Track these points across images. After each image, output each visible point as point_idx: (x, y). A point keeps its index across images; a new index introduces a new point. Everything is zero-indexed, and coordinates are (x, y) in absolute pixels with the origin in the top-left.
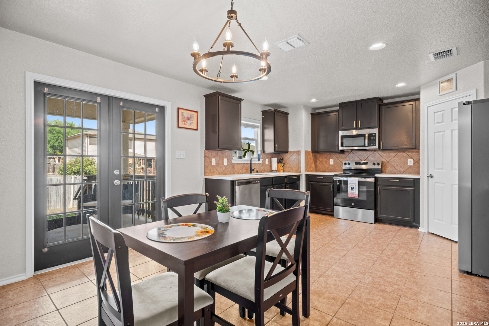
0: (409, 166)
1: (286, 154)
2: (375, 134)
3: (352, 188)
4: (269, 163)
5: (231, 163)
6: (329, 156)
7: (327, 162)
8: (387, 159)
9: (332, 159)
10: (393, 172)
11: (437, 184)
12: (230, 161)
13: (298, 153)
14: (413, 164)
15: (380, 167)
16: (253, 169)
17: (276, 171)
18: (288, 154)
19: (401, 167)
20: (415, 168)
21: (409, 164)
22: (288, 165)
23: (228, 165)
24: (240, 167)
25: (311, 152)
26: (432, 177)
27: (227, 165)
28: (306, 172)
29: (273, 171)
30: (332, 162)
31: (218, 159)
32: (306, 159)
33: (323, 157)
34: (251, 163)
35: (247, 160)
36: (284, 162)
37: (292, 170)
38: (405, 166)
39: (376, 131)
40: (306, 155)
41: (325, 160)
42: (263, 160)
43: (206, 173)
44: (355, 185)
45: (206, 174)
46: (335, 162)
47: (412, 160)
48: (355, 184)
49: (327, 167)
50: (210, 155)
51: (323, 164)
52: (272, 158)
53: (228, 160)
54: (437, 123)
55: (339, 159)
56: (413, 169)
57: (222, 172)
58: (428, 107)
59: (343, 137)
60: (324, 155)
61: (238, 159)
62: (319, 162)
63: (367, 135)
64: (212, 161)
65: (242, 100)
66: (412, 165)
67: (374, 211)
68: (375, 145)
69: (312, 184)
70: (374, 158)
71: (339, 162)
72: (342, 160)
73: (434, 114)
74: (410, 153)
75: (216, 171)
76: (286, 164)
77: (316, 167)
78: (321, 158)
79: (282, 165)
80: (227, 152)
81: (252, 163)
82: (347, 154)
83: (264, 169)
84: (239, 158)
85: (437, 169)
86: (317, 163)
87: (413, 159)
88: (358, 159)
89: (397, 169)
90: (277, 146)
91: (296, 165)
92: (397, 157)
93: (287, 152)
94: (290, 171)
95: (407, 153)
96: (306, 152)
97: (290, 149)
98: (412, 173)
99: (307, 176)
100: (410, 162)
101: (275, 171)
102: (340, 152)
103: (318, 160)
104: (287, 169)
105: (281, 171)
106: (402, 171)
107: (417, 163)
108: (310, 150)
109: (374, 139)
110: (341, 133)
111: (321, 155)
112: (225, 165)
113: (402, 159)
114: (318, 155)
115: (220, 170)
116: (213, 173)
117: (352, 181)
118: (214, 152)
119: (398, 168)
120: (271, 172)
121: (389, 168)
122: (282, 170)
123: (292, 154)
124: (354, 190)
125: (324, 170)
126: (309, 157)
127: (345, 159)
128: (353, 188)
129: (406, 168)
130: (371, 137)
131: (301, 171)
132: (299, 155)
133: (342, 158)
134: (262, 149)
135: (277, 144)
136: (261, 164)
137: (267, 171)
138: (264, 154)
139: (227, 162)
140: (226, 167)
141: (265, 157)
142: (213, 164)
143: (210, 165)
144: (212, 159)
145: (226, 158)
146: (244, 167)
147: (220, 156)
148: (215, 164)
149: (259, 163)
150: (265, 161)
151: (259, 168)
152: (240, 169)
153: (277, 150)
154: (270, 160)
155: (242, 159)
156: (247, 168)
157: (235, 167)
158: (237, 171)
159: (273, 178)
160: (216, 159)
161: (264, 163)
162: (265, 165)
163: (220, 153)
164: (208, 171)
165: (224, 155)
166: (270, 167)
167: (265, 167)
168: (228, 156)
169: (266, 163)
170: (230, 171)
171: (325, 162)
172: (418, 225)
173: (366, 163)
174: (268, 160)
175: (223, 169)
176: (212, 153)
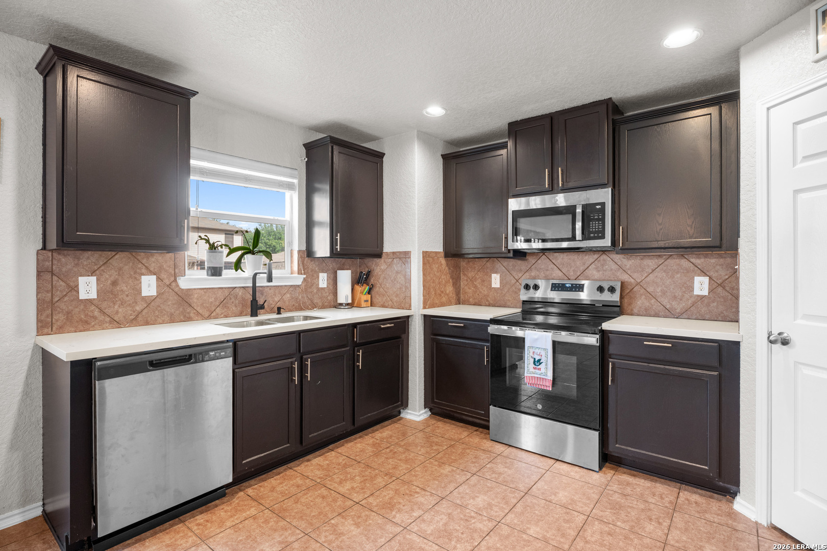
0: (698, 296)
1: (377, 260)
2: (603, 204)
3: (537, 362)
4: (328, 283)
5: (176, 290)
6: (488, 264)
7: (484, 281)
8: (635, 275)
9: (496, 273)
10: (653, 313)
11: (807, 371)
12: (168, 284)
13: (404, 256)
14: (711, 291)
15: (616, 297)
16: (260, 302)
17: (351, 305)
18: (382, 260)
19: (675, 297)
20: (715, 304)
21: (697, 292)
22: (381, 290)
23: (160, 294)
24: (216, 299)
25: (443, 255)
26: (785, 342)
27: (155, 294)
28: (424, 308)
29: (341, 304)
30: (496, 281)
31: (112, 279)
32: (424, 274)
33: (475, 267)
34: (254, 287)
35: (246, 279)
36: (372, 281)
37: (390, 302)
38: (687, 296)
39: (604, 196)
40: (424, 264)
41: (480, 274)
42: (305, 276)
43: (45, 326)
44: (543, 353)
45: (46, 330)
46: (504, 282)
47: (706, 280)
48: (545, 349)
49: (486, 293)
50: (69, 267)
51: (476, 287)
52: (339, 272)
53: (158, 279)
54: (804, 157)
55: (514, 274)
56: (708, 305)
57: (132, 317)
58: (768, 109)
59: (517, 215)
60: (479, 264)
61: (208, 275)
62: (467, 280)
63: (579, 210)
64: (77, 286)
65: (194, 93)
66: (705, 292)
67: (597, 433)
68: (603, 237)
69: (438, 343)
70: (601, 272)
71: (514, 281)
72: (520, 275)
73: (794, 128)
74: (699, 258)
75: (102, 317)
76: (378, 285)
77: (458, 293)
78: (470, 272)
79: (365, 289)
80: (157, 259)
81: (257, 285)
82: (532, 260)
83: (312, 302)
84: (210, 273)
85: (806, 317)
86: (462, 283)
87: (710, 278)
88: (560, 274)
89: (664, 303)
90: (338, 237)
91: (400, 288)
92: (665, 272)
93: (379, 255)
94: (387, 305)
95: (692, 260)
96: (426, 255)
97: (388, 248)
98: (707, 317)
99: (426, 318)
100: (701, 286)
101: (348, 304)
102: (511, 255)
103: (464, 275)
104: (380, 299)
105: (363, 304)
106: (678, 311)
107: (720, 289)
108: (440, 249)
109: (598, 220)
110: (514, 204)
111: (471, 264)
112: (143, 294)
113: (679, 275)
114: (463, 263)
115: (121, 311)
116: (87, 322)
117: (536, 340)
118: (90, 258)
119: (665, 302)
120: (335, 307)
121: (640, 301)
122: (366, 301)
123: (390, 260)
124: (542, 366)
125: (477, 301)
126: (435, 269)
127: (527, 274)
128: (539, 360)
129: (690, 302)
130: (591, 214)
131: (410, 306)
132: (407, 261)
133: (521, 270)
134: (304, 248)
135: (339, 234)
136: (298, 286)
137: (323, 305)
138: (311, 261)
139: (158, 286)
140: (149, 301)
141: (317, 269)
142: (83, 296)
143: (66, 299)
144: (80, 278)
145: (152, 273)
146: (233, 300)
147: (120, 269)
148: (93, 295)
149: (291, 286)
150: (316, 280)
151: (293, 298)
152: (217, 303)
153: (339, 250)
154: (332, 276)
155: (220, 275)
156: (243, 299)
157: (194, 300)
158: (200, 311)
159: (301, 334)
160: (98, 280)
161: (312, 285)
162: (315, 291)
163: (120, 259)
164: (55, 317)
165: (140, 265)
166: (331, 294)
167: (315, 296)
168: (161, 268)
169: (318, 285)
170: (172, 314)
171: (479, 280)
172: (733, 488)
173: (580, 285)
174: (325, 275)
175: (138, 308)
176: (79, 259)
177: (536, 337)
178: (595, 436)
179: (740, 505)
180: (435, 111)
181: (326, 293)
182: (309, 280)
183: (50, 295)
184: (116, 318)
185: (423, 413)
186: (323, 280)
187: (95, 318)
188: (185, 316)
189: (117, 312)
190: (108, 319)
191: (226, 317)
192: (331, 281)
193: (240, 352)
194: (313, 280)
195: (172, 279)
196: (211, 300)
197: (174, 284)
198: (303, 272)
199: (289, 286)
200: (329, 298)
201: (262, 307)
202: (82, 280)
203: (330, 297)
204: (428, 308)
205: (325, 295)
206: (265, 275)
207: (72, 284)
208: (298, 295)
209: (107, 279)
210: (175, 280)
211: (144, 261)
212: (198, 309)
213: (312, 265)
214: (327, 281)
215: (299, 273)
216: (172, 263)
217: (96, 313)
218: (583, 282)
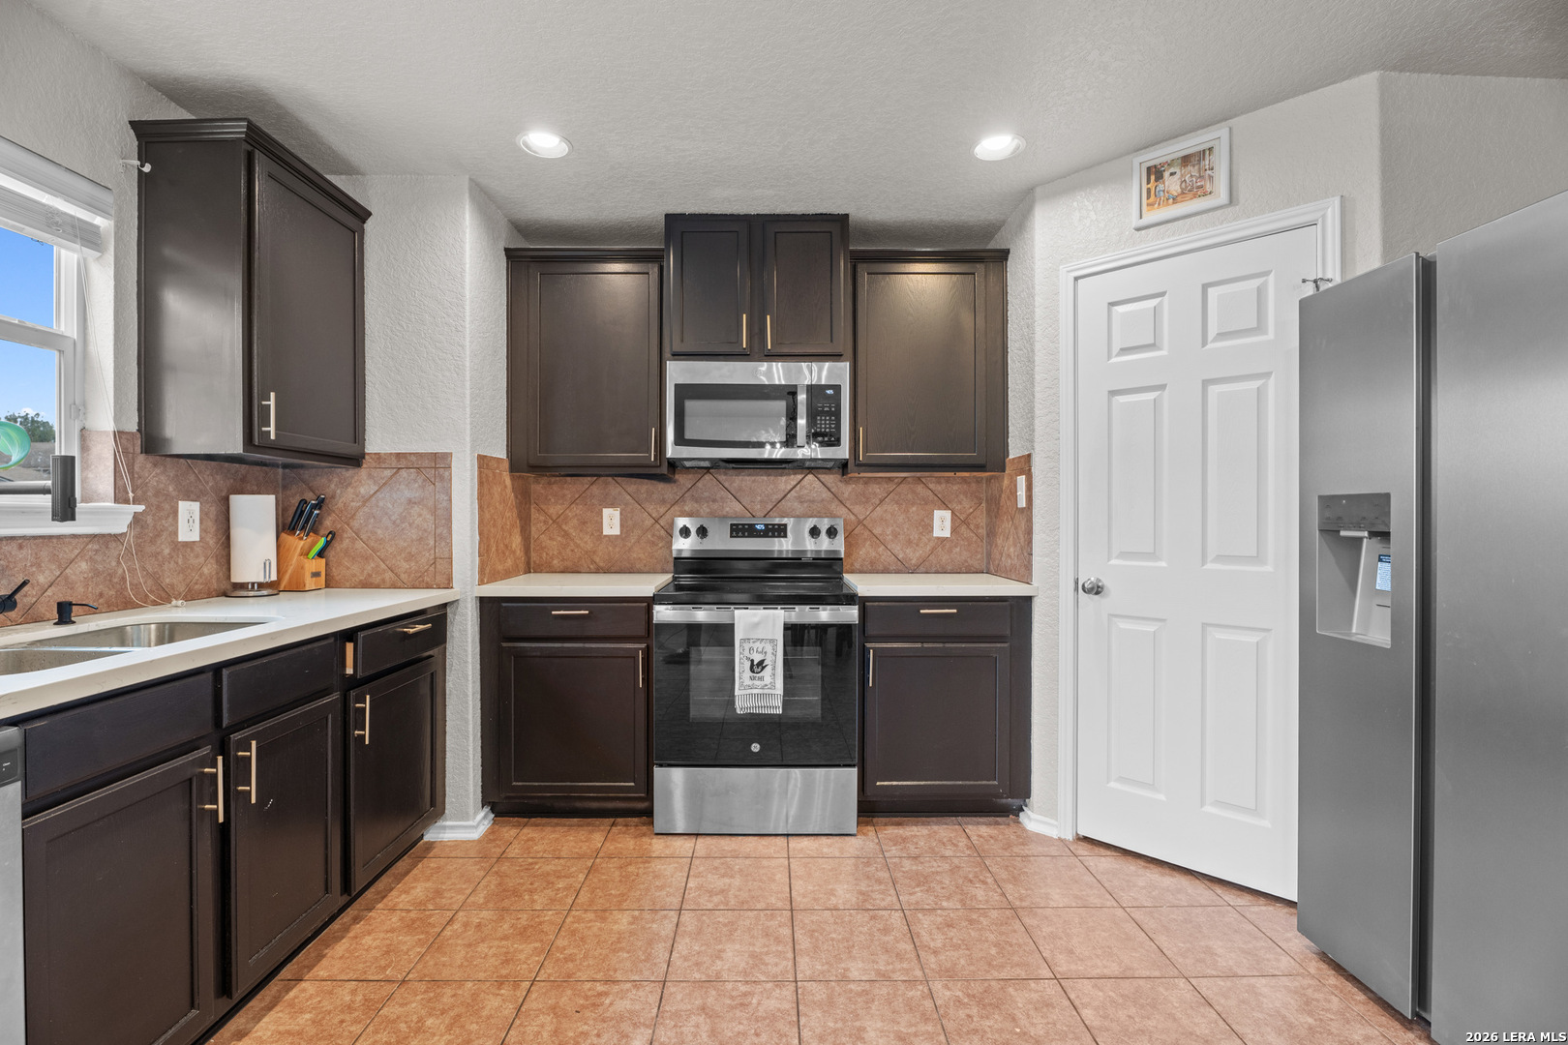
0: (938, 538)
1: (348, 473)
2: (837, 388)
3: (757, 667)
4: (203, 531)
6: (596, 490)
7: (584, 523)
8: (857, 509)
9: (612, 505)
10: (881, 568)
11: (1123, 625)
13: (435, 466)
14: (954, 530)
15: (839, 545)
17: (271, 588)
18: (363, 472)
19: (909, 542)
20: (958, 549)
21: (937, 533)
22: (359, 545)
25: (506, 465)
26: (1097, 590)
28: (481, 582)
29: (242, 586)
30: (611, 521)
32: (481, 508)
33: (564, 495)
36: (328, 523)
37: (388, 575)
38: (924, 539)
39: (838, 373)
40: (481, 483)
41: (577, 510)
42: (141, 508)
44: (769, 648)
46: (630, 523)
47: (948, 514)
48: (772, 641)
49: (589, 546)
51: (566, 535)
52: (231, 497)
54: (1122, 349)
55: (650, 508)
56: (950, 551)
58: (1076, 279)
59: (685, 392)
60: (573, 487)
62: (545, 522)
63: (802, 397)
66: (947, 533)
67: (856, 769)
68: (837, 442)
69: (520, 656)
70: (805, 505)
71: (649, 522)
72: (662, 510)
73: (1109, 308)
74: (940, 483)
76: (350, 533)
77: (527, 550)
78: (559, 499)
79: (316, 542)
82: (684, 480)
83: (155, 578)
85: (1123, 555)
86: (533, 529)
87: (952, 512)
88: (738, 507)
89: (896, 552)
90: (272, 403)
91: (420, 539)
92: (897, 503)
93: (355, 460)
94: (377, 580)
95: (931, 486)
96: (483, 461)
97: (377, 441)
98: (949, 568)
99: (485, 603)
100: (942, 524)
101: (261, 586)
102: (664, 470)
103: (540, 510)
104: (355, 569)
105: (310, 583)
106: (913, 562)
107: (963, 528)
108: (501, 453)
109: (829, 413)
110: (678, 372)
111: (555, 487)
113: (914, 509)
114: (538, 488)
117: (757, 625)
119: (897, 548)
120: (225, 595)
121: (864, 550)
122: (316, 575)
123: (388, 473)
124: (767, 673)
125: (568, 564)
126: (496, 496)
127: (676, 508)
128: (762, 662)
129: (928, 548)
130: (823, 401)
131: (450, 579)
132: (442, 478)
133: (663, 501)
134: (132, 425)
135: (272, 395)
136: (116, 538)
137: (190, 590)
138: (155, 465)
141: (171, 489)
149: (94, 536)
150: (170, 519)
151: (97, 573)
153: (273, 437)
154: (213, 510)
159: (225, 672)
161: (158, 535)
162: (167, 551)
166: (213, 561)
167: (166, 567)
169: (176, 533)
171: (575, 521)
172: (1015, 802)
173: (779, 525)
174: (196, 506)
177: (756, 620)
178: (853, 773)
179: (1034, 820)
180: (545, 142)
181: (197, 556)
182: (149, 520)
185: (481, 821)
186: (189, 521)
192: (211, 526)
194: (160, 519)
198: (131, 495)
199: (87, 536)
200: (206, 570)
201: (8, 605)
203: (210, 569)
204: (487, 583)
205: (193, 561)
206: (46, 501)
208: (114, 564)
213: (155, 476)
214: (201, 523)
215: (120, 497)
218: (785, 521)
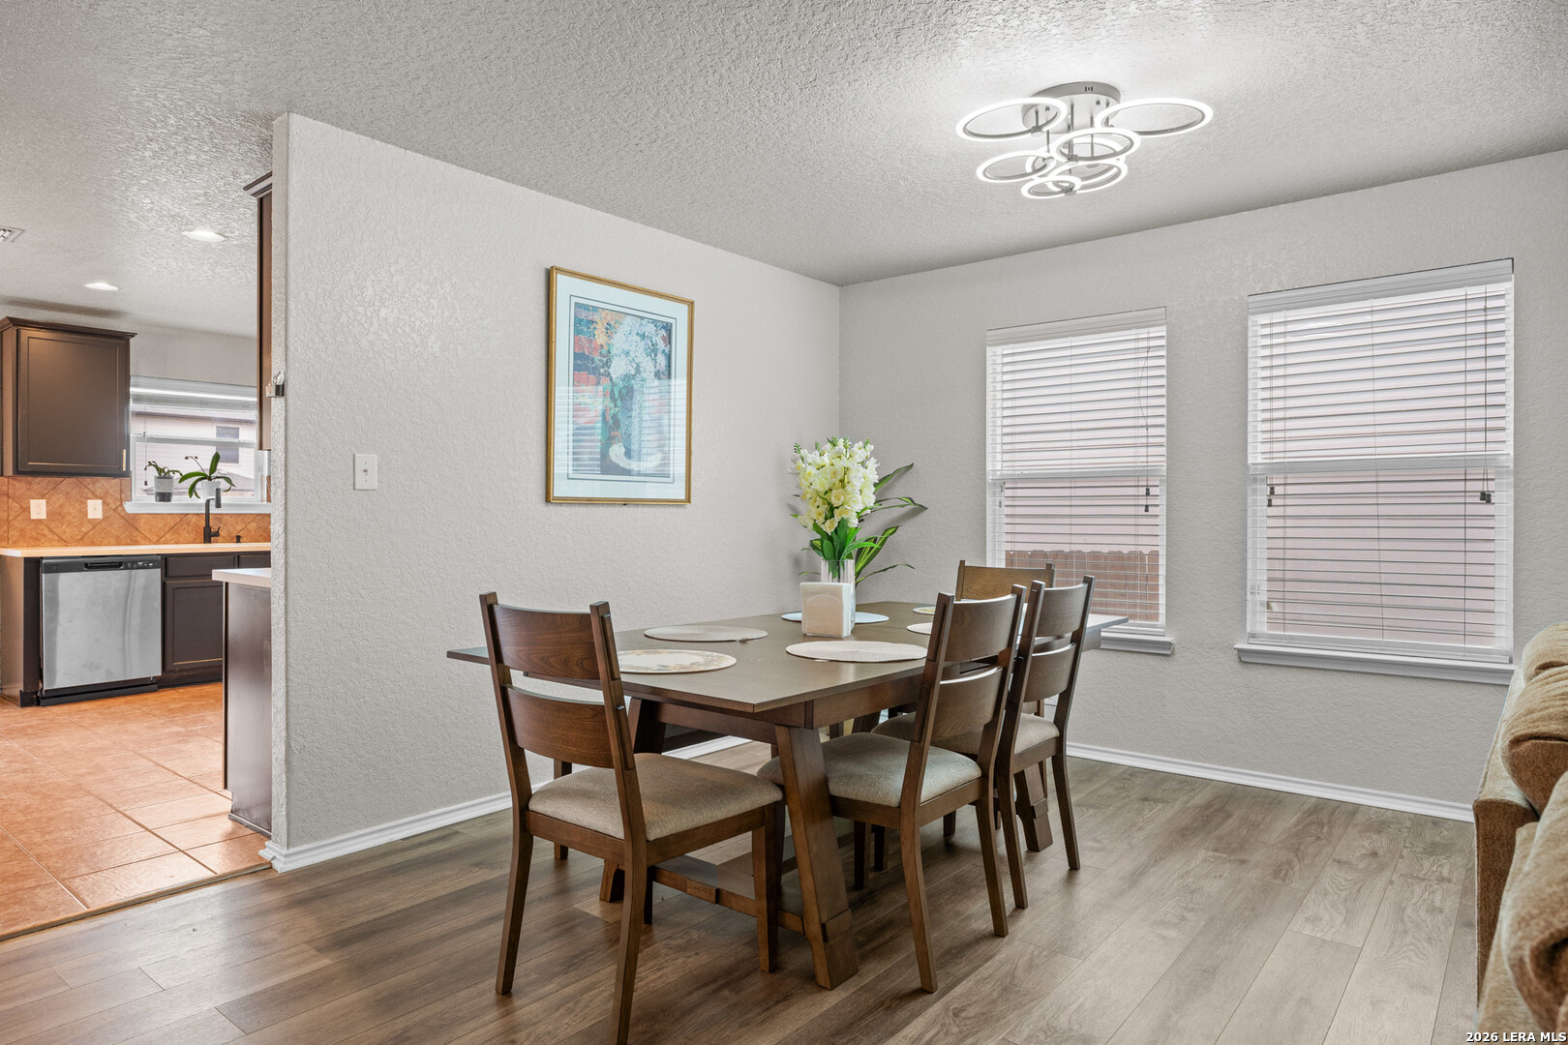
5: (122, 514)
12: (114, 509)
16: (215, 529)
23: (105, 518)
24: (166, 525)
27: (101, 517)
31: (60, 502)
34: (208, 514)
35: (200, 505)
50: (23, 491)
53: (104, 503)
57: (79, 537)
61: (156, 500)
64: (29, 508)
65: (132, 336)
75: (51, 536)
80: (103, 484)
84: (158, 498)
112: (90, 517)
115: (68, 532)
116: (37, 539)
118: (40, 483)
139: (104, 510)
140: (95, 523)
142: (34, 516)
143: (20, 518)
144: (32, 501)
145: (97, 497)
146: (185, 526)
147: (67, 493)
148: (44, 516)
152: (167, 529)
155: (169, 500)
156: (197, 526)
157: (142, 524)
158: (148, 536)
160: (47, 503)
163: (67, 483)
164: (10, 533)
165: (86, 490)
168: (107, 493)
170: (118, 537)
175: (84, 529)
176: (30, 484)
183: (6, 514)
184: (64, 537)
187: (44, 535)
188: (131, 540)
189: (65, 532)
190: (56, 538)
191: (177, 543)
193: (170, 566)
195: (118, 503)
196: (160, 526)
197: (120, 508)
201: (217, 534)
202: (34, 503)
207: (24, 506)
209: (55, 503)
210: (121, 505)
211: (90, 486)
212: (146, 533)
216: (118, 488)
217: (46, 532)
